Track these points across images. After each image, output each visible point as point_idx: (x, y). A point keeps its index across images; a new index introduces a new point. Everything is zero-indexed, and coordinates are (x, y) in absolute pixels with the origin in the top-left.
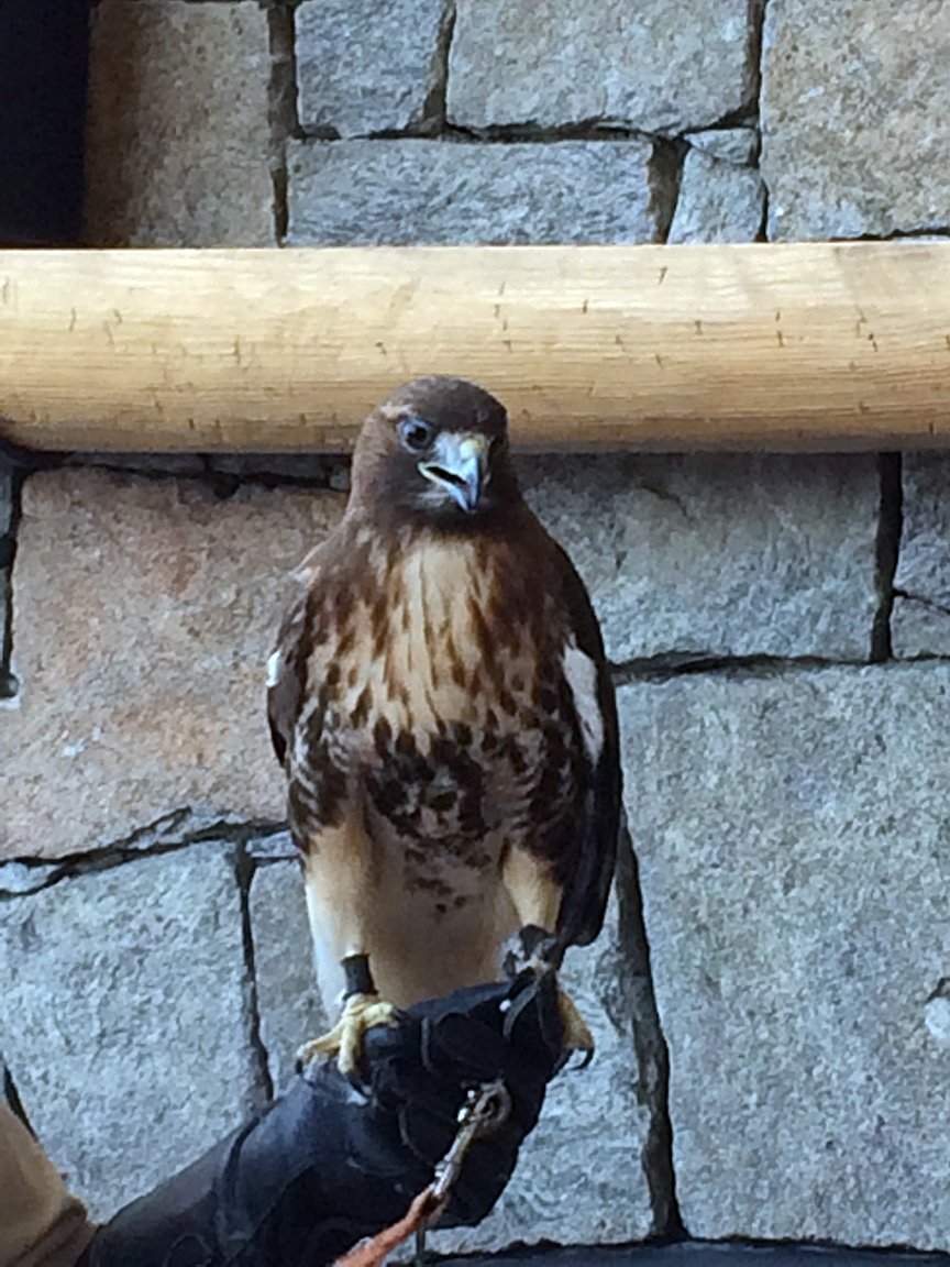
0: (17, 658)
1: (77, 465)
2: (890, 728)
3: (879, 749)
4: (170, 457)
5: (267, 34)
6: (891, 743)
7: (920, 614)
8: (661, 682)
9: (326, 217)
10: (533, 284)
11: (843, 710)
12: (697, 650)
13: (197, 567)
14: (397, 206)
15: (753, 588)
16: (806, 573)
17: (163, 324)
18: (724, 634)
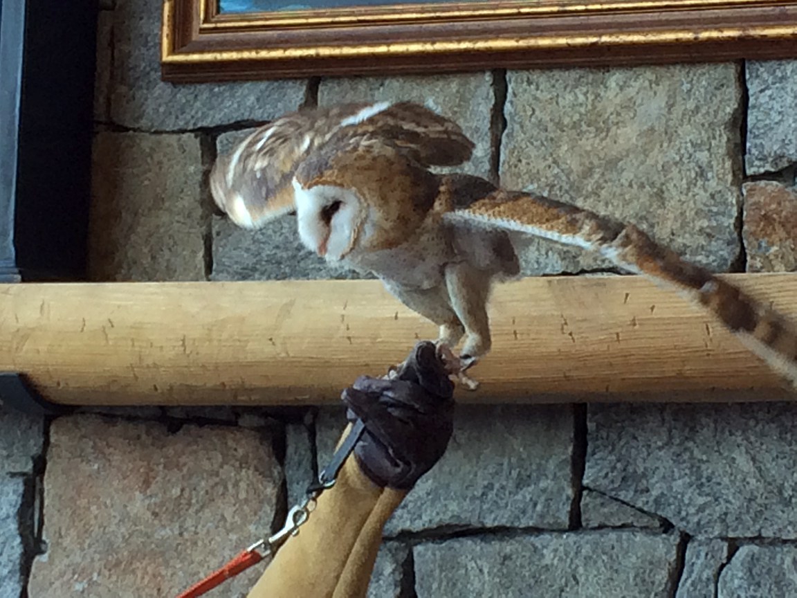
0: (47, 530)
1: (83, 413)
2: (581, 570)
3: (574, 583)
4: (141, 407)
5: (200, 153)
6: (582, 580)
7: (599, 501)
8: (441, 543)
9: (236, 263)
10: (364, 302)
11: (553, 559)
12: (463, 523)
13: (157, 475)
14: (279, 255)
15: (497, 486)
16: (529, 477)
17: (138, 327)
18: (480, 513)
